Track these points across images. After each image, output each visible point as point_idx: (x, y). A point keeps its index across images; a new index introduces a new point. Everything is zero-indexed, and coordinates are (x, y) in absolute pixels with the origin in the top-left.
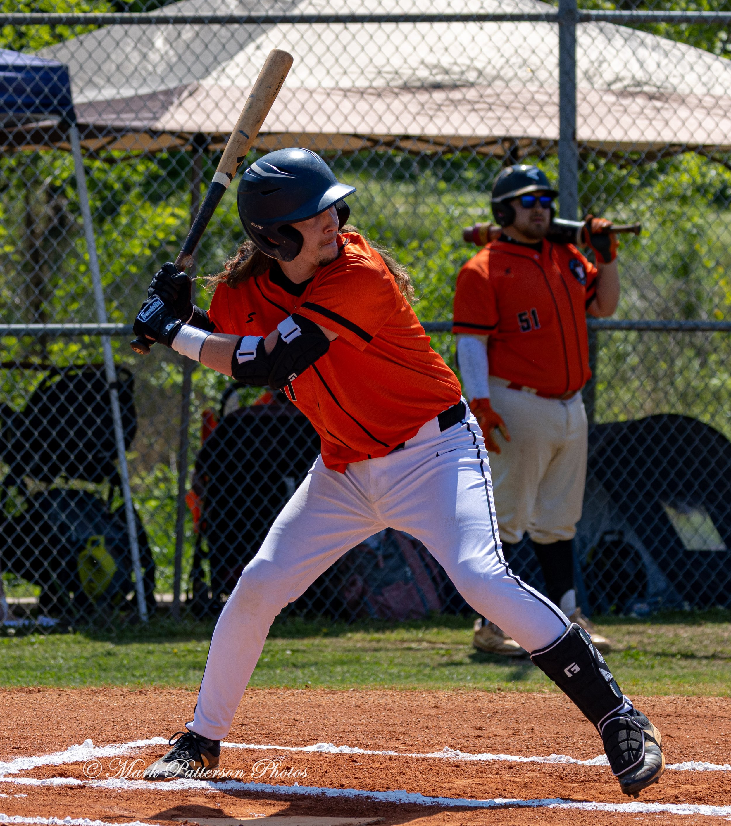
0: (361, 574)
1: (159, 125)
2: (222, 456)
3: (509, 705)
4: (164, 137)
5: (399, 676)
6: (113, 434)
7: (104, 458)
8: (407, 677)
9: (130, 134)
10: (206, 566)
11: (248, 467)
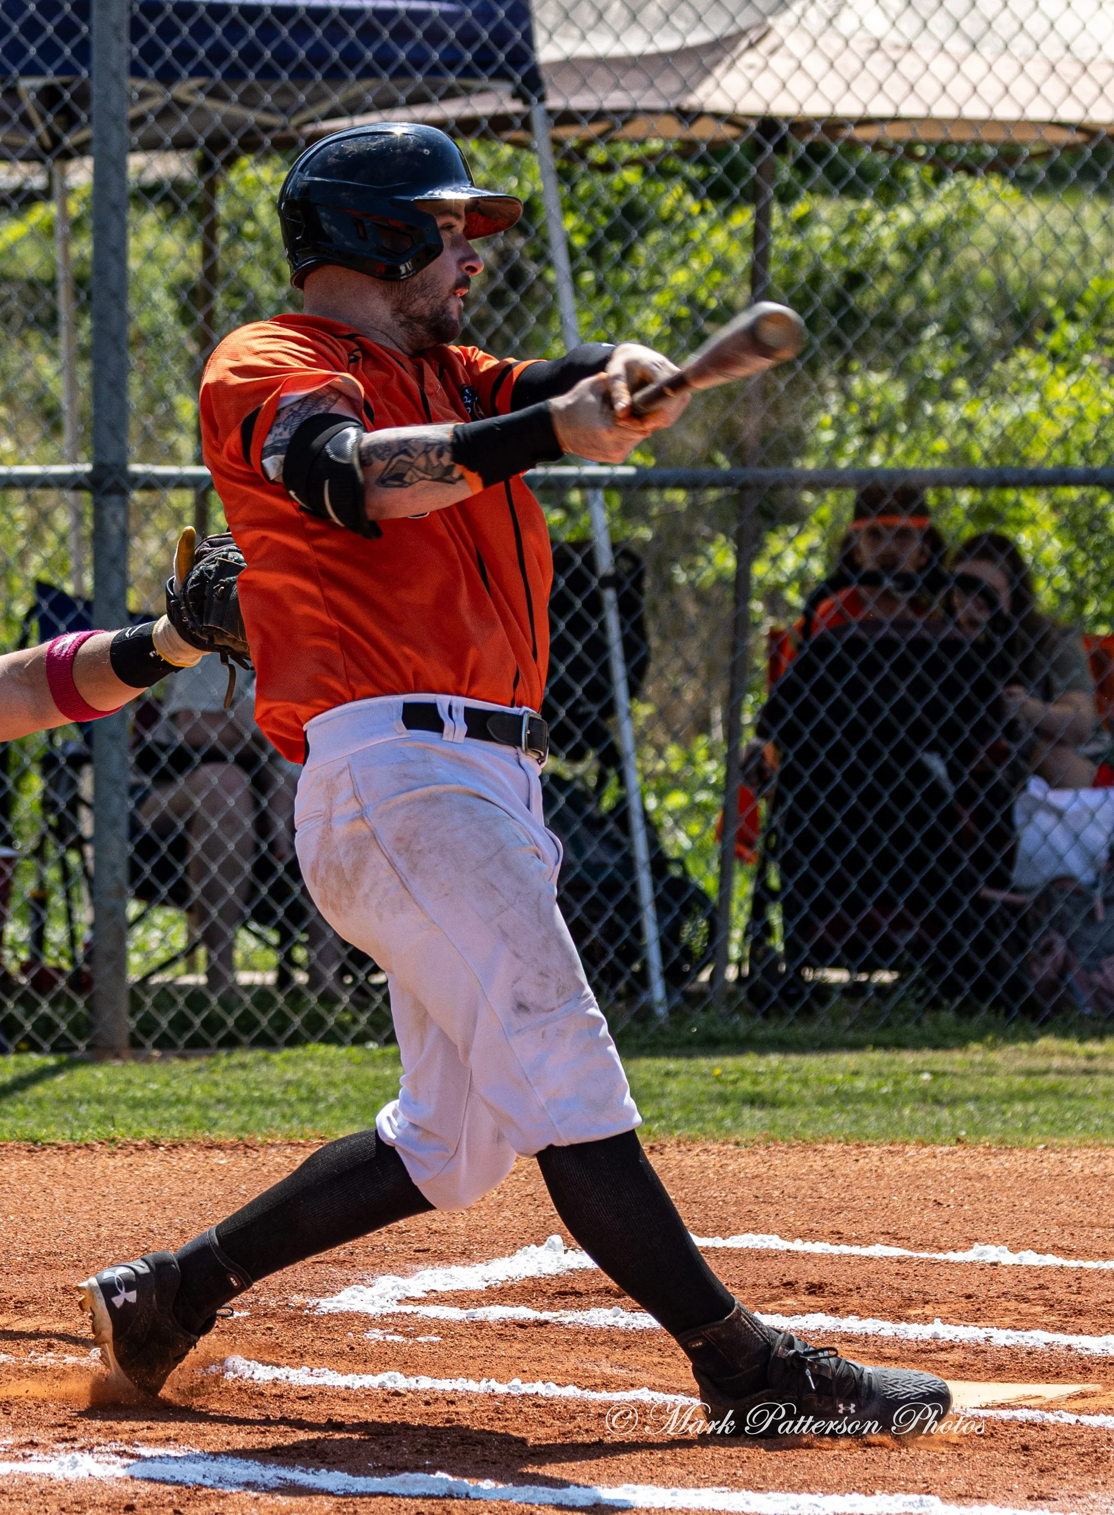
0: (1062, 931)
1: (692, 101)
2: (806, 712)
4: (702, 122)
6: (606, 669)
7: (588, 715)
9: (642, 120)
10: (775, 917)
11: (854, 733)
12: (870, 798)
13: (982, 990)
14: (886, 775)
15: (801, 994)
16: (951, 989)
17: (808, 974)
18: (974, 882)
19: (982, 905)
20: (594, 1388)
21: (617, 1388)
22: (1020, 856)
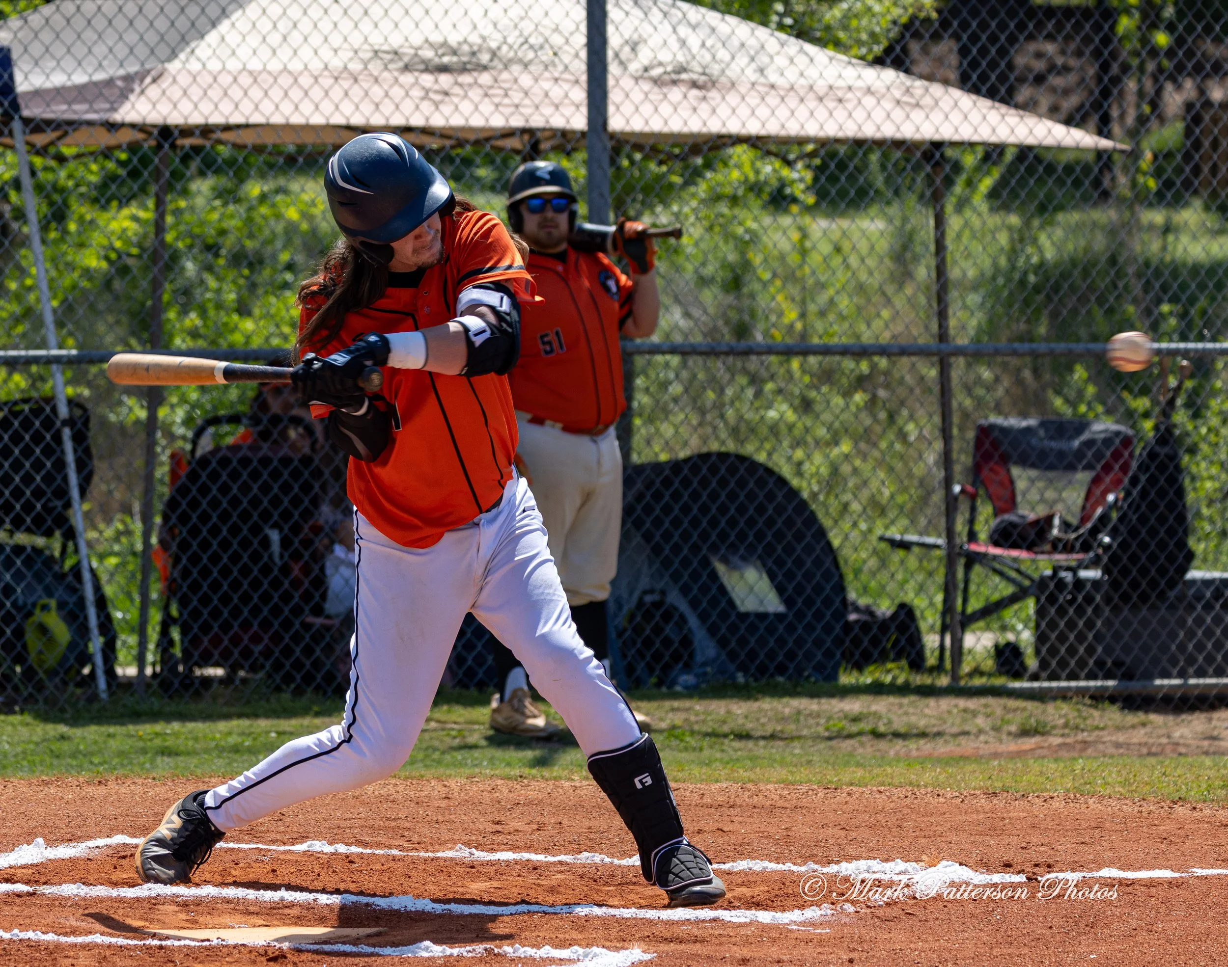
1: (117, 117)
2: (194, 504)
3: (532, 795)
4: (123, 131)
6: (65, 479)
7: (55, 508)
9: (84, 128)
10: (176, 634)
11: (225, 517)
12: (235, 558)
13: (308, 679)
14: (245, 544)
15: (193, 683)
16: (288, 679)
17: (198, 672)
18: (302, 611)
19: (307, 626)
20: (66, 934)
21: (80, 934)
22: (330, 594)
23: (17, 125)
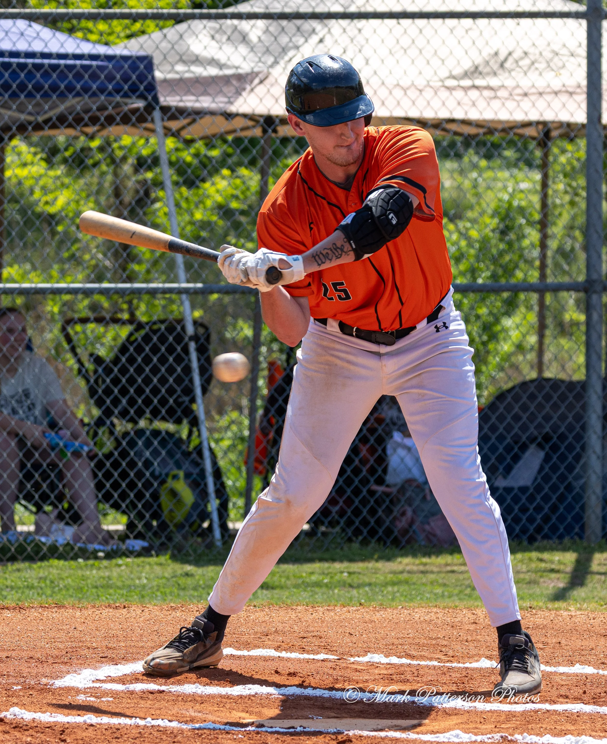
0: (410, 505)
1: (233, 109)
4: (238, 119)
5: (443, 596)
6: (191, 381)
7: (183, 402)
8: (450, 597)
9: (208, 116)
20: (186, 722)
23: (157, 114)
